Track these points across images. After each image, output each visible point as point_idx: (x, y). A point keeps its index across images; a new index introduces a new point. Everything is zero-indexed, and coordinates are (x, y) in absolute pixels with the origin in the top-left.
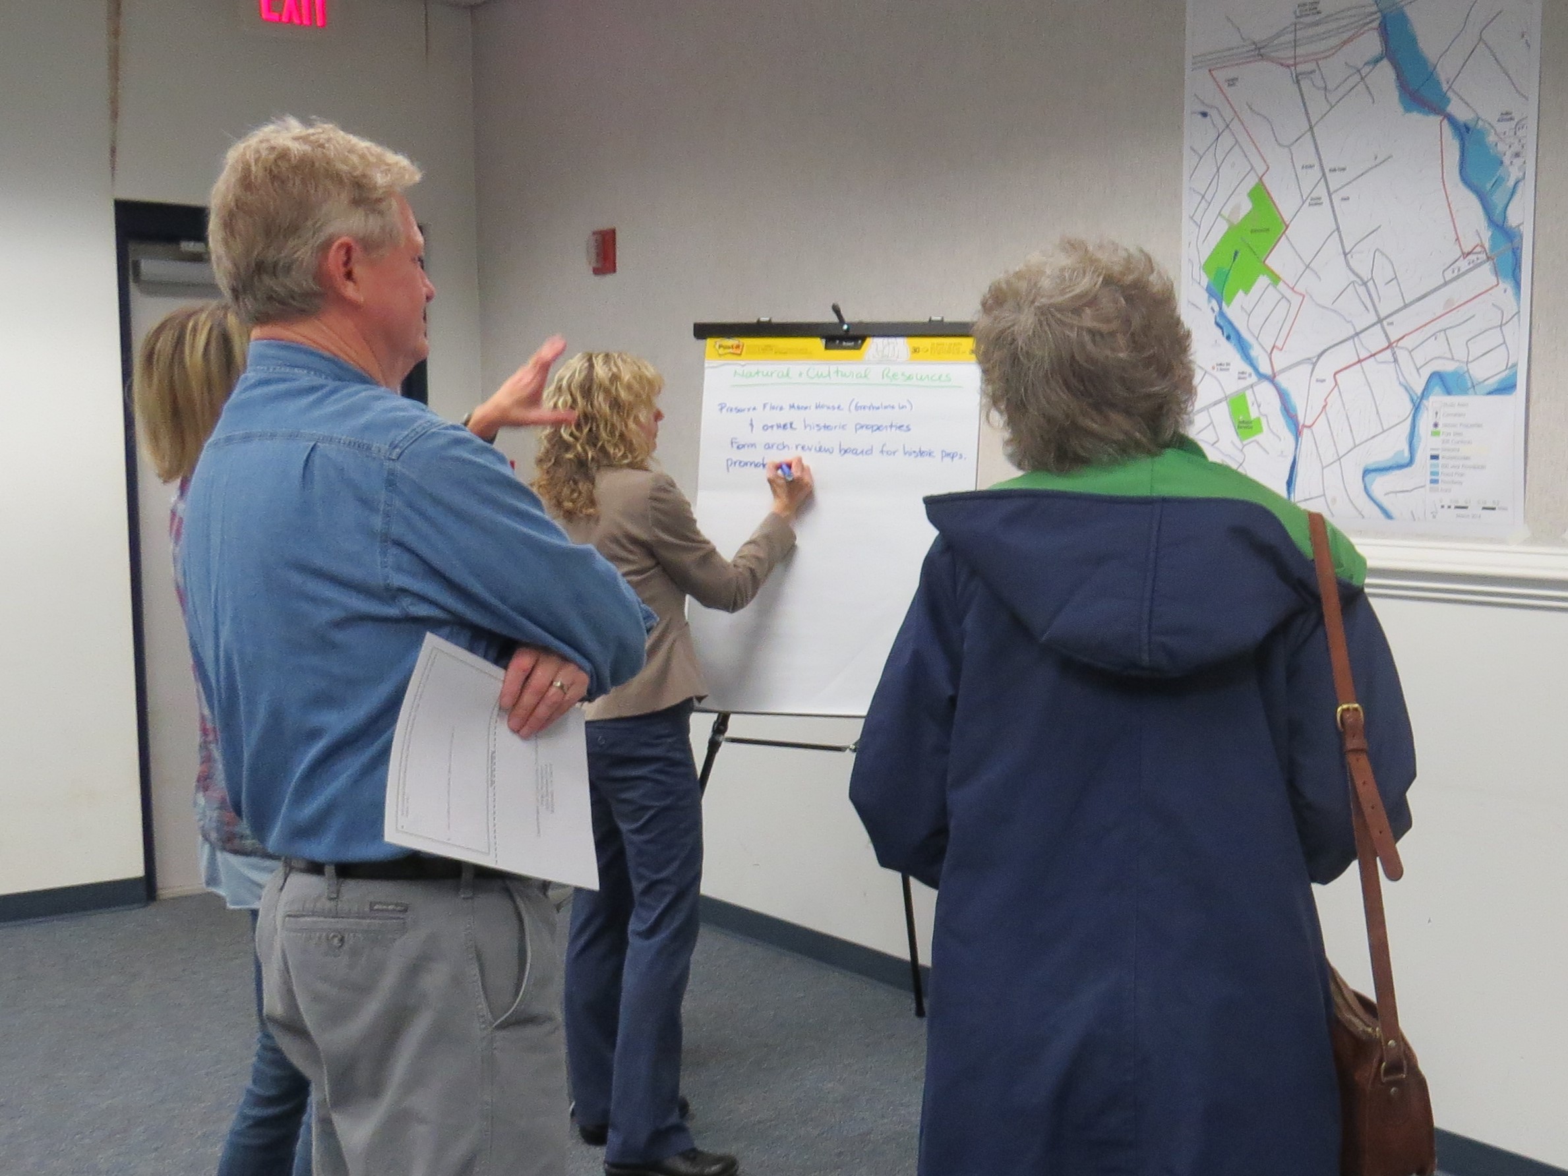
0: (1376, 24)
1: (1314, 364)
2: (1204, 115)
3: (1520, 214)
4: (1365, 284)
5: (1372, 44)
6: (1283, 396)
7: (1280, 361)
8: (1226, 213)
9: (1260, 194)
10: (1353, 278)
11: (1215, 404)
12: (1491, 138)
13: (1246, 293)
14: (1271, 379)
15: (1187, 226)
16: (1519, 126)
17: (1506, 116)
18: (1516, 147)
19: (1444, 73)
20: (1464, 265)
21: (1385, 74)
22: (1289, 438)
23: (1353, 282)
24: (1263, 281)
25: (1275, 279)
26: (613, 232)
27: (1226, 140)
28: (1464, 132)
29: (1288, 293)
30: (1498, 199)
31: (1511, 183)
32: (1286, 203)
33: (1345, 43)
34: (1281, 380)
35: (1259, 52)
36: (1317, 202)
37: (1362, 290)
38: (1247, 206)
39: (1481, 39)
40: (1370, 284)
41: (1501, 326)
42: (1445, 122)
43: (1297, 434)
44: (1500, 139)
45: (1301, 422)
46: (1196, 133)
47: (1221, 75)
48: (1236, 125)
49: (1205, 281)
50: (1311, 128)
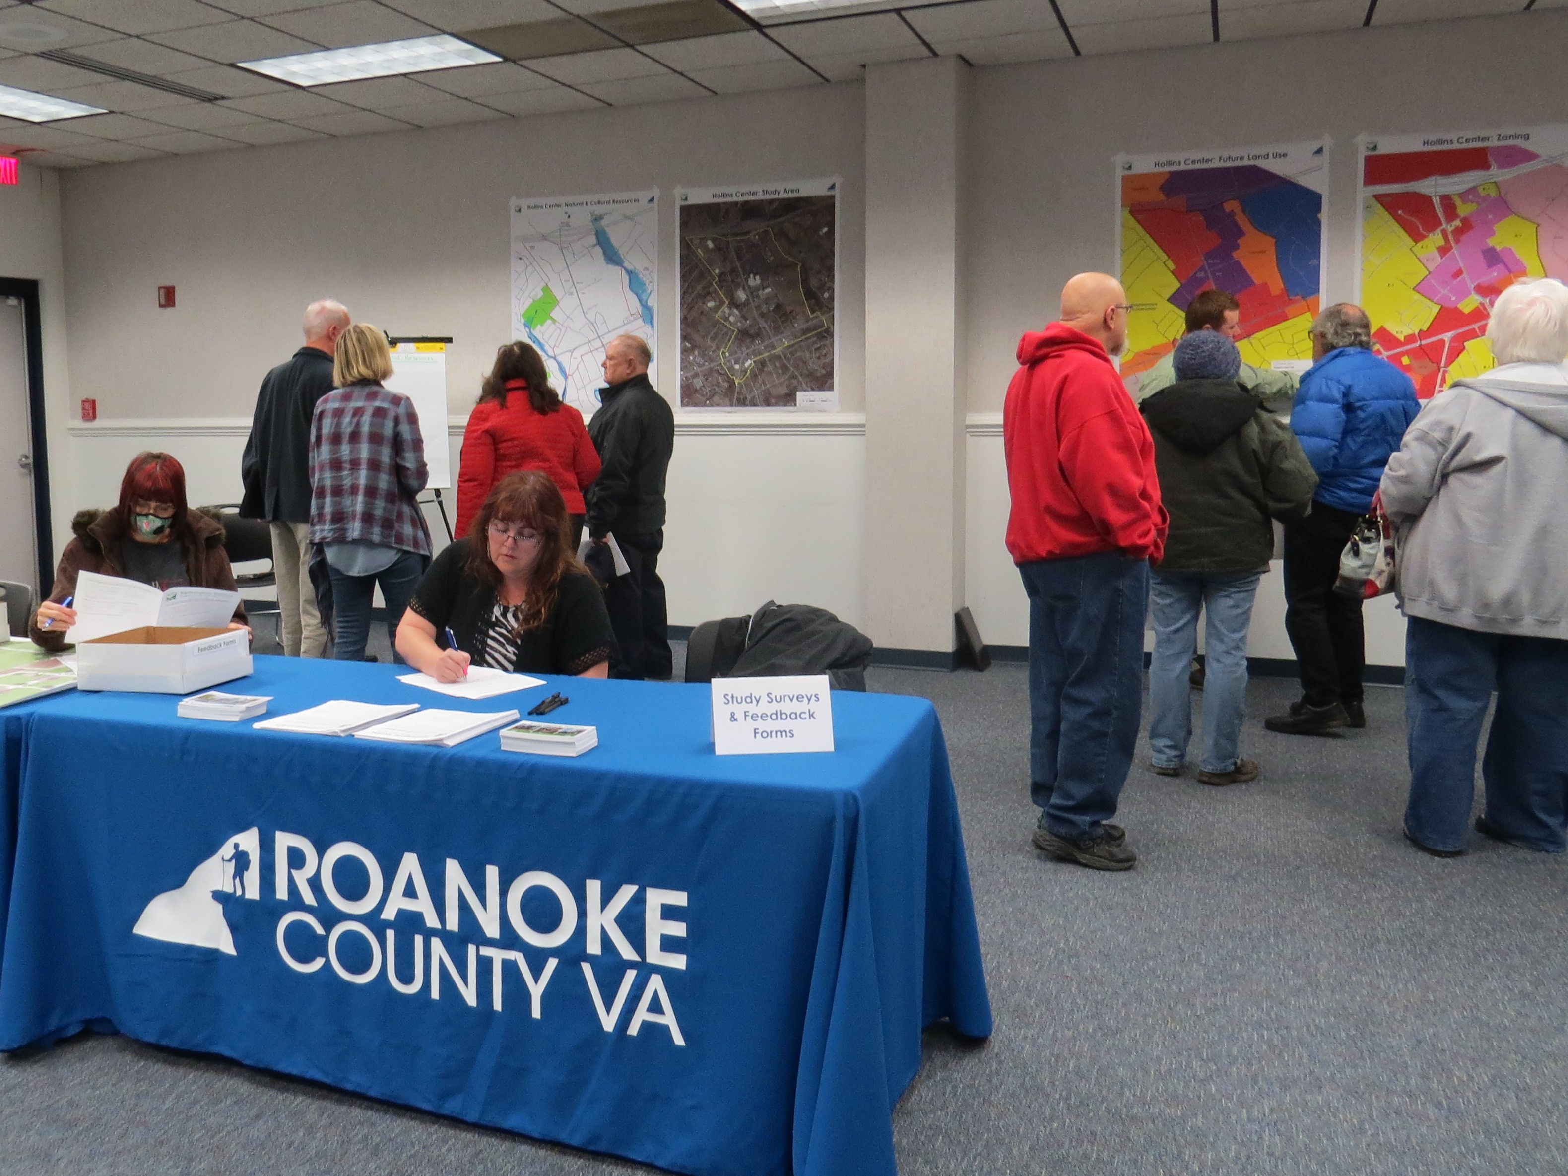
0: (594, 233)
1: (572, 353)
2: (520, 259)
3: (652, 302)
4: (592, 324)
5: (593, 239)
6: (559, 364)
7: (557, 351)
8: (532, 295)
9: (546, 289)
10: (587, 321)
12: (641, 276)
13: (542, 325)
14: (554, 358)
15: (513, 301)
16: (651, 272)
17: (646, 269)
18: (650, 280)
19: (622, 252)
20: (631, 318)
21: (598, 250)
22: (562, 379)
23: (587, 323)
24: (549, 321)
25: (554, 321)
26: (173, 288)
27: (530, 269)
28: (630, 273)
29: (560, 326)
30: (644, 296)
31: (649, 292)
32: (558, 292)
33: (581, 238)
34: (559, 358)
35: (544, 238)
36: (571, 294)
37: (591, 326)
38: (541, 294)
39: (635, 242)
40: (595, 324)
42: (623, 270)
43: (566, 377)
44: (644, 277)
45: (567, 372)
46: (516, 266)
47: (528, 245)
48: (535, 264)
49: (523, 321)
50: (568, 267)
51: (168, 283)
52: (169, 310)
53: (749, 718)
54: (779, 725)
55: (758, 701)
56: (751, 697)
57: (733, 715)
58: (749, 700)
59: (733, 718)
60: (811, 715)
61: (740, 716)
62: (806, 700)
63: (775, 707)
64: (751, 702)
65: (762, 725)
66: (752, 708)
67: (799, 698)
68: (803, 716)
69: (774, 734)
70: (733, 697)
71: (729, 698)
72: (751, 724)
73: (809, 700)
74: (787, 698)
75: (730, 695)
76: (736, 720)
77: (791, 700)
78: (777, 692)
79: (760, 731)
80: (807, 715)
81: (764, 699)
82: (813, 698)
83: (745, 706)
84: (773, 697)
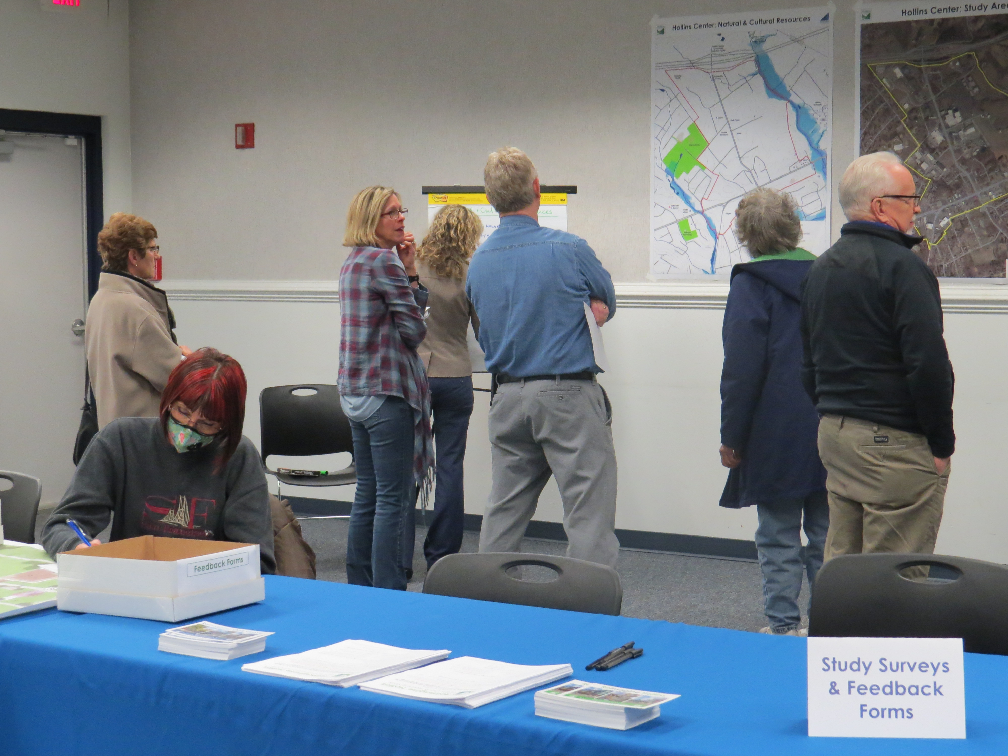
0: (753, 58)
1: (724, 207)
2: (663, 90)
3: (825, 144)
4: (750, 171)
5: (752, 67)
6: (708, 221)
7: (706, 204)
8: (676, 136)
9: (694, 128)
10: (744, 168)
11: (671, 224)
12: (811, 112)
13: (687, 173)
14: (702, 213)
15: (653, 141)
16: (824, 108)
17: (818, 103)
18: (823, 117)
19: (788, 82)
20: (799, 165)
21: (759, 81)
22: (712, 240)
23: (744, 170)
24: (696, 168)
25: (703, 167)
26: (253, 125)
27: (675, 103)
28: (797, 108)
29: (710, 174)
30: (815, 138)
31: (821, 131)
32: (709, 134)
33: (738, 65)
34: (707, 213)
35: (692, 65)
36: (724, 134)
37: (749, 174)
38: (687, 134)
39: (805, 70)
40: (753, 171)
41: (817, 191)
42: (789, 104)
43: (716, 236)
44: (815, 113)
45: (718, 231)
46: (657, 98)
47: (672, 74)
48: (680, 97)
49: (664, 167)
50: (721, 101)
51: (247, 121)
52: (248, 151)
53: (854, 691)
54: (895, 701)
55: (867, 669)
56: (858, 663)
57: (833, 685)
58: (855, 666)
59: (834, 689)
60: (937, 690)
61: (842, 687)
62: (931, 670)
63: (889, 677)
64: (859, 669)
65: (871, 701)
66: (859, 678)
67: (923, 667)
68: (926, 690)
69: (886, 713)
70: (834, 662)
71: (830, 663)
72: (857, 699)
73: (935, 670)
74: (906, 667)
75: (831, 660)
76: (837, 692)
77: (912, 669)
78: (893, 658)
79: (868, 708)
80: (932, 690)
81: (877, 666)
82: (941, 668)
83: (849, 675)
84: (887, 663)
